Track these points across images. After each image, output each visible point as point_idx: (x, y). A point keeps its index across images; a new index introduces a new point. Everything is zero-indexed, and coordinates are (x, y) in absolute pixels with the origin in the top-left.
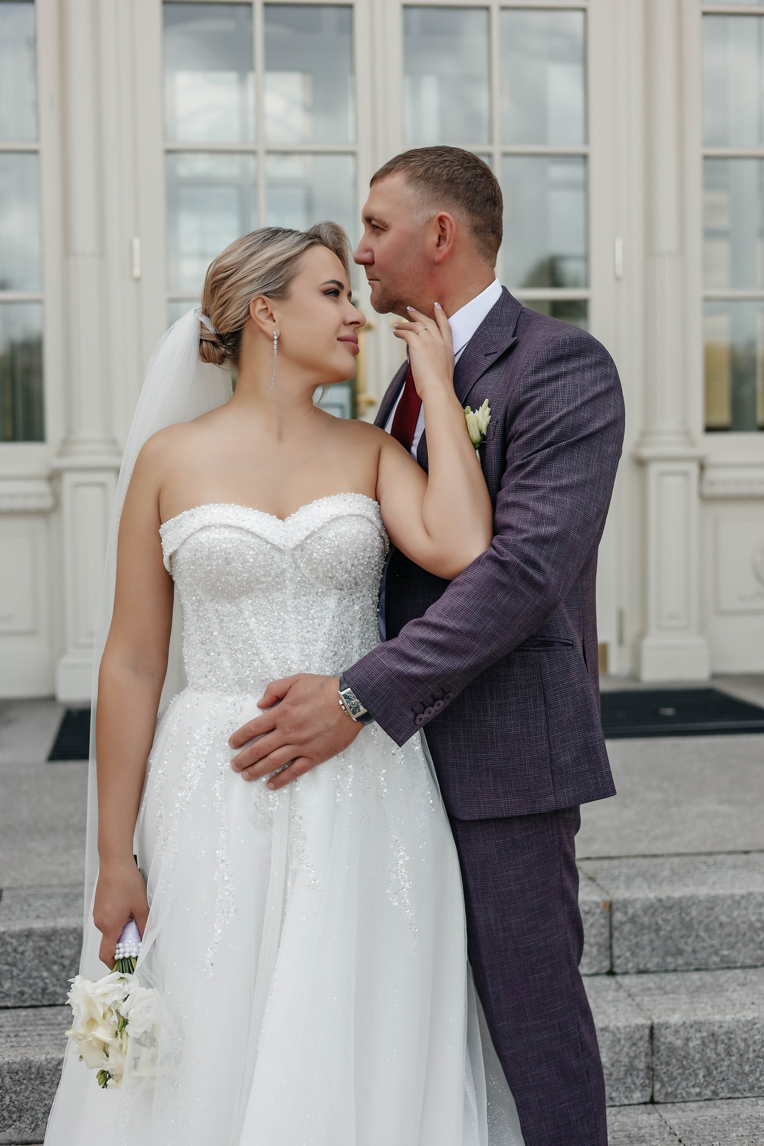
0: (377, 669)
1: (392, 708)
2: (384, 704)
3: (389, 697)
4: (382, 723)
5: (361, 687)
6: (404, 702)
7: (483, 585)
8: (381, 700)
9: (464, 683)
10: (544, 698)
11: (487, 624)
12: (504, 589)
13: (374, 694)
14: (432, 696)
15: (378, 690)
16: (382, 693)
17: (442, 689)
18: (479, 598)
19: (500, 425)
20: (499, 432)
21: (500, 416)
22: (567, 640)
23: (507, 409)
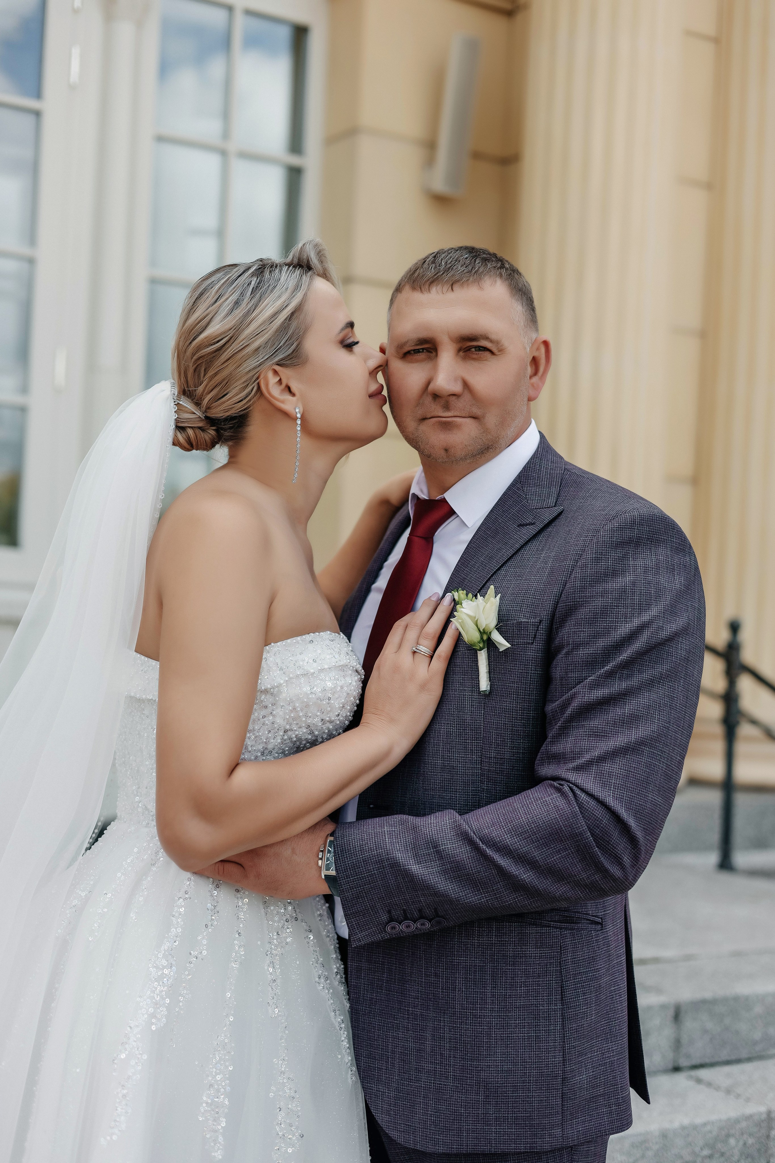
0: (375, 842)
1: (366, 896)
2: (360, 887)
3: (370, 881)
4: (346, 907)
5: (346, 852)
6: (383, 898)
7: (540, 825)
8: (358, 880)
9: (465, 916)
10: (562, 993)
12: (563, 842)
13: (355, 869)
14: (420, 911)
15: (362, 867)
16: (364, 874)
17: (436, 909)
18: (528, 838)
19: (543, 626)
20: (543, 636)
21: (544, 614)
22: (595, 916)
23: (556, 607)
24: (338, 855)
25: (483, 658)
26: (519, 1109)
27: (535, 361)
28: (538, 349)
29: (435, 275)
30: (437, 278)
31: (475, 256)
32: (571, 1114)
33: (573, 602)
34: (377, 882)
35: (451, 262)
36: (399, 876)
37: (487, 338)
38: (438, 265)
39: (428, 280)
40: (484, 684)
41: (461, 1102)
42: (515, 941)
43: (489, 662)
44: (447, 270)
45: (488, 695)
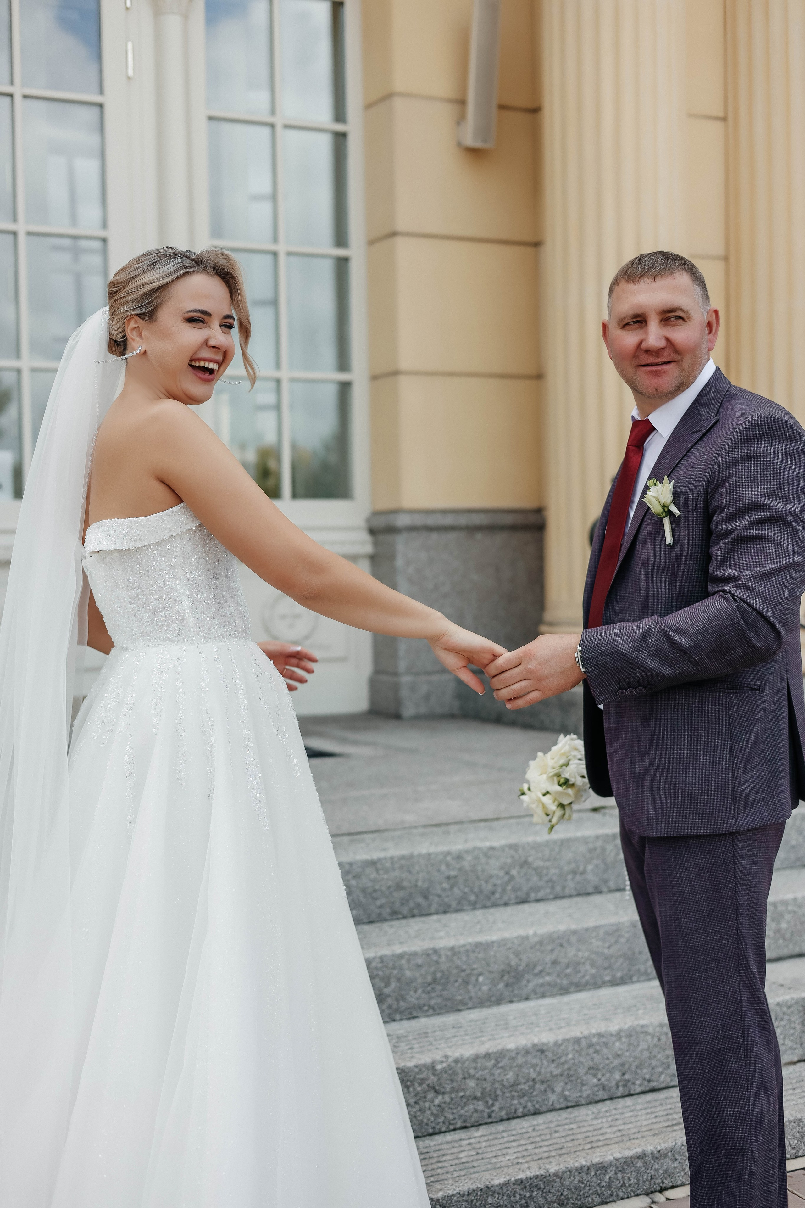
0: (607, 641)
1: (604, 675)
2: (599, 669)
3: (605, 666)
5: (589, 648)
6: (614, 675)
8: (598, 665)
10: (730, 734)
11: (702, 650)
13: (595, 658)
14: (638, 682)
15: (600, 657)
16: (601, 661)
17: (648, 681)
19: (701, 498)
20: (701, 505)
21: (700, 490)
22: (754, 685)
23: (708, 485)
24: (584, 650)
25: (667, 522)
26: (705, 807)
27: (709, 324)
28: (711, 316)
29: (642, 272)
30: (644, 274)
31: (667, 257)
32: (740, 811)
33: (718, 481)
34: (610, 665)
35: (652, 262)
36: (623, 661)
37: (680, 309)
38: (643, 265)
39: (638, 276)
40: (669, 539)
41: (668, 804)
42: (697, 701)
43: (671, 525)
44: (650, 268)
45: (672, 546)
